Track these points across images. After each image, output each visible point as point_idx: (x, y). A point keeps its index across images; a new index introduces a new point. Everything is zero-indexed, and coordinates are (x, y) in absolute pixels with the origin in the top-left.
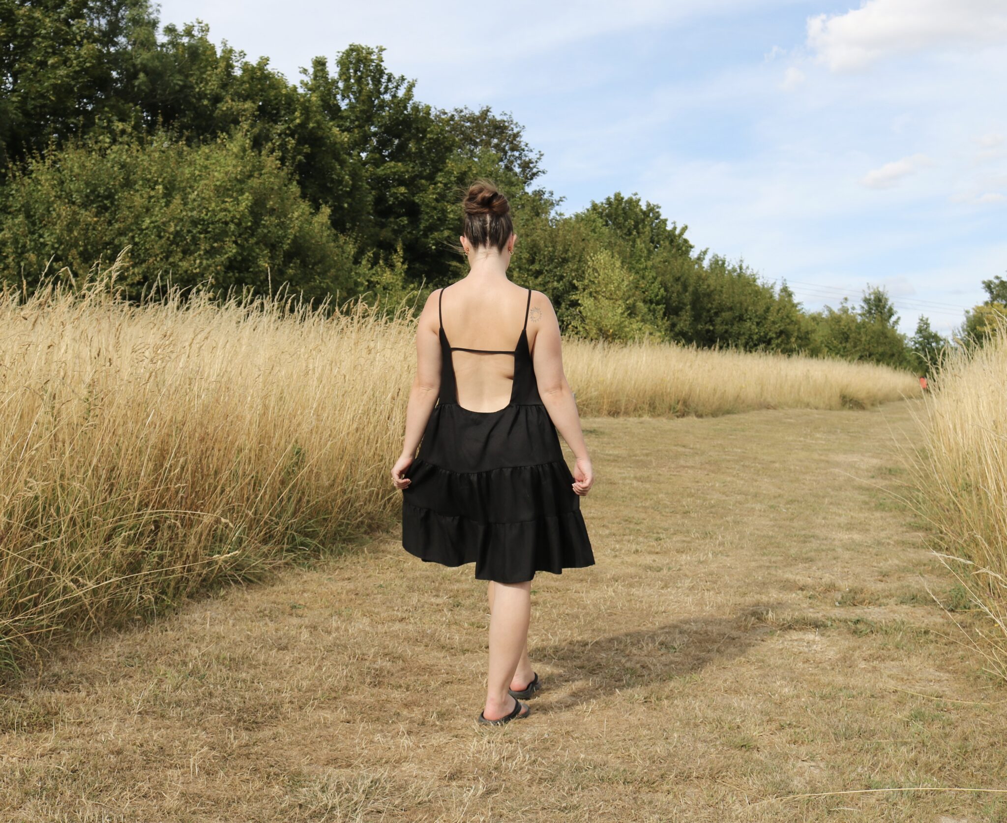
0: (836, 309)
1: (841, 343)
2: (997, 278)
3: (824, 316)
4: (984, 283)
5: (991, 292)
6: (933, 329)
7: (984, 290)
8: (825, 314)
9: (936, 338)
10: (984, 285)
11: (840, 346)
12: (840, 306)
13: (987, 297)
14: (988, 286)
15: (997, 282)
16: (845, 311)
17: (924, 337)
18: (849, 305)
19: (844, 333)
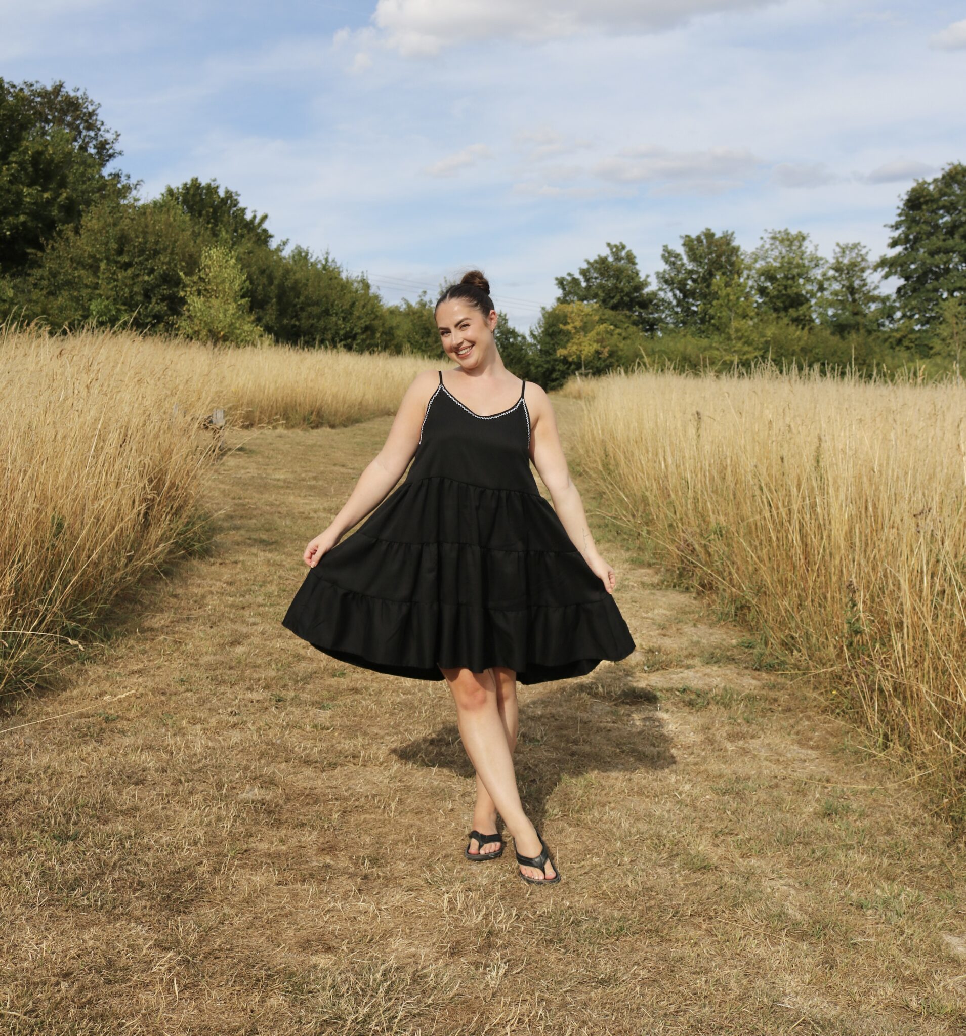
0: (414, 303)
1: (422, 338)
2: (569, 274)
3: (402, 310)
4: (557, 279)
5: (564, 289)
6: (511, 325)
7: (556, 287)
8: (403, 307)
9: (513, 333)
10: (556, 282)
11: (421, 341)
12: (418, 299)
13: (559, 293)
14: (561, 283)
15: (569, 278)
16: (423, 305)
17: (501, 332)
18: (426, 299)
19: (425, 329)
